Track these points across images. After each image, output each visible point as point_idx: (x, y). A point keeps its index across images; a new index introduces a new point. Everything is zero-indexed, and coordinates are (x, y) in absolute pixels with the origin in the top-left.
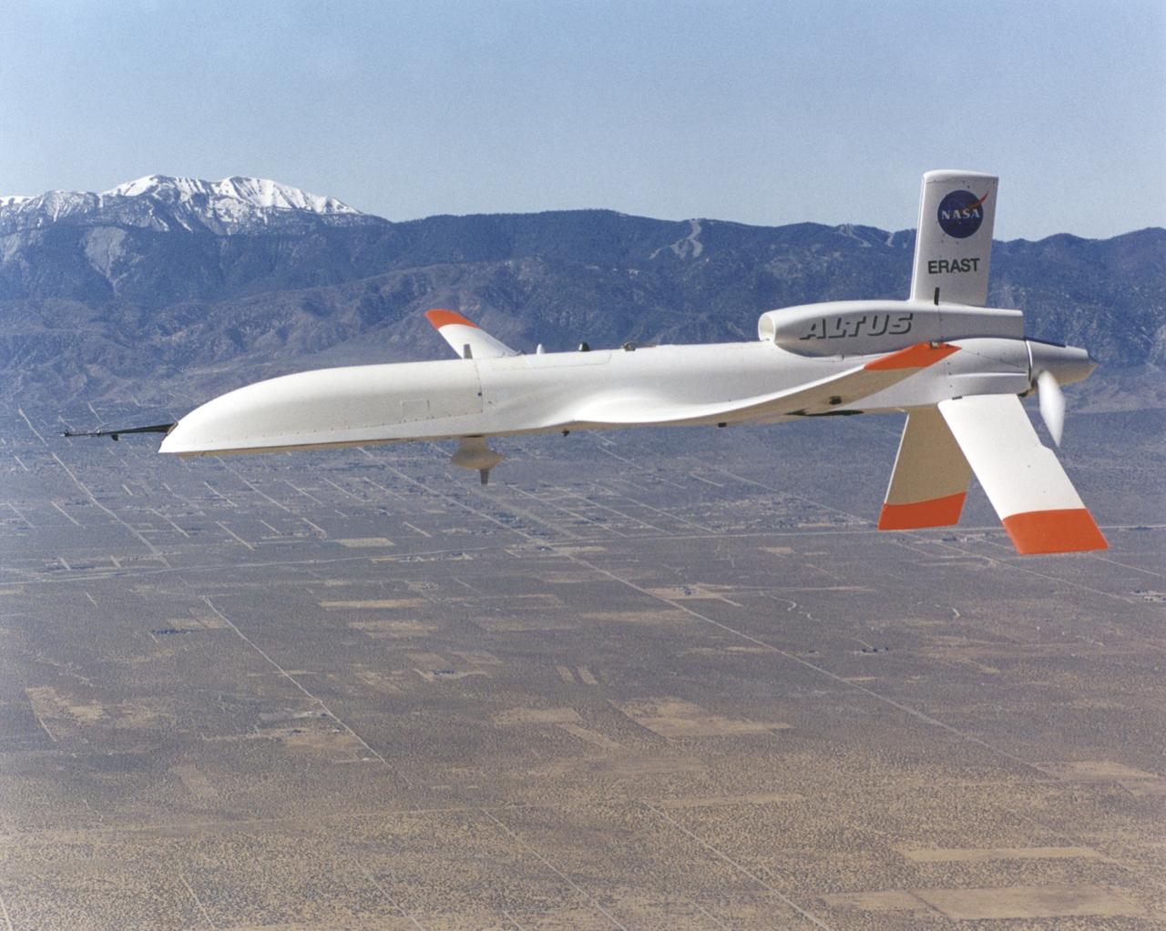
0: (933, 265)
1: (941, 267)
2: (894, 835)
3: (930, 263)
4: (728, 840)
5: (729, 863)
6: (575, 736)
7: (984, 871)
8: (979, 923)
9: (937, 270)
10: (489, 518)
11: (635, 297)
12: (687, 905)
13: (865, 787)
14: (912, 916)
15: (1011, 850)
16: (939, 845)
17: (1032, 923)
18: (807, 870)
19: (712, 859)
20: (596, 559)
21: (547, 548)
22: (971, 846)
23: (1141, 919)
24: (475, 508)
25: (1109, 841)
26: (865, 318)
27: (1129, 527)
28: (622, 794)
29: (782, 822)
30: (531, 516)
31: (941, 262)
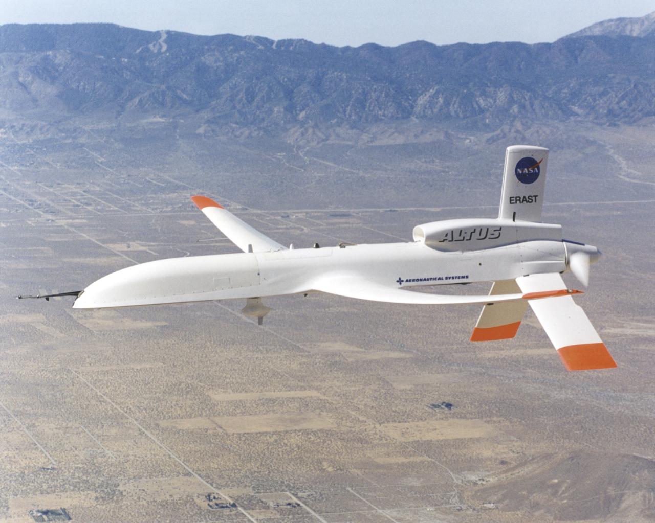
0: (512, 199)
1: (516, 200)
2: (209, 385)
3: (510, 198)
4: (113, 390)
5: (110, 403)
6: (39, 330)
7: (254, 405)
8: (243, 435)
9: (514, 202)
10: (22, 202)
11: (125, 75)
12: (78, 428)
13: (200, 359)
14: (206, 432)
15: (273, 393)
16: (233, 391)
17: (273, 434)
18: (154, 406)
19: (100, 401)
20: (80, 227)
21: (52, 221)
22: (251, 391)
23: (333, 431)
24: (15, 197)
25: (327, 387)
26: (475, 230)
27: (385, 210)
28: (58, 363)
29: (147, 379)
30: (48, 202)
31: (516, 197)
